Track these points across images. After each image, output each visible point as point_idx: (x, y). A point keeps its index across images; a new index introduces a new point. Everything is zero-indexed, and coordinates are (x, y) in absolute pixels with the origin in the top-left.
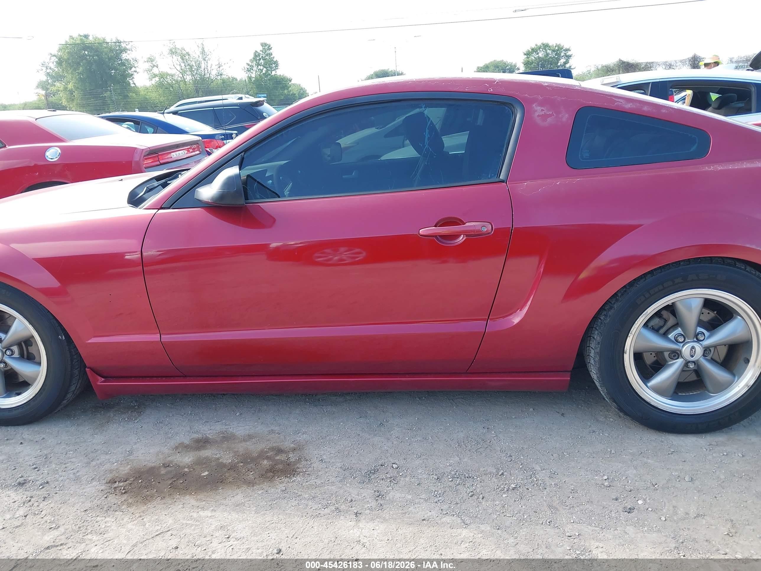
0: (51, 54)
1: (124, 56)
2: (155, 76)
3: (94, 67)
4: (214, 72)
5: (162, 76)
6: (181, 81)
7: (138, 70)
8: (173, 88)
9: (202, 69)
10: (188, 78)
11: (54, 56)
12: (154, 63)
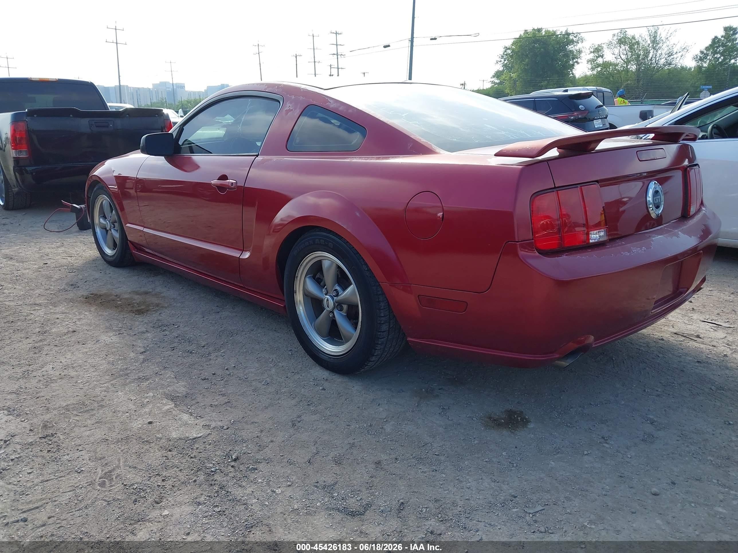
0: (506, 47)
1: (570, 47)
2: (599, 65)
3: (538, 58)
4: (662, 61)
5: (606, 65)
6: (622, 71)
7: (579, 60)
8: (613, 78)
9: (649, 58)
10: (633, 67)
11: (509, 49)
12: (600, 53)
